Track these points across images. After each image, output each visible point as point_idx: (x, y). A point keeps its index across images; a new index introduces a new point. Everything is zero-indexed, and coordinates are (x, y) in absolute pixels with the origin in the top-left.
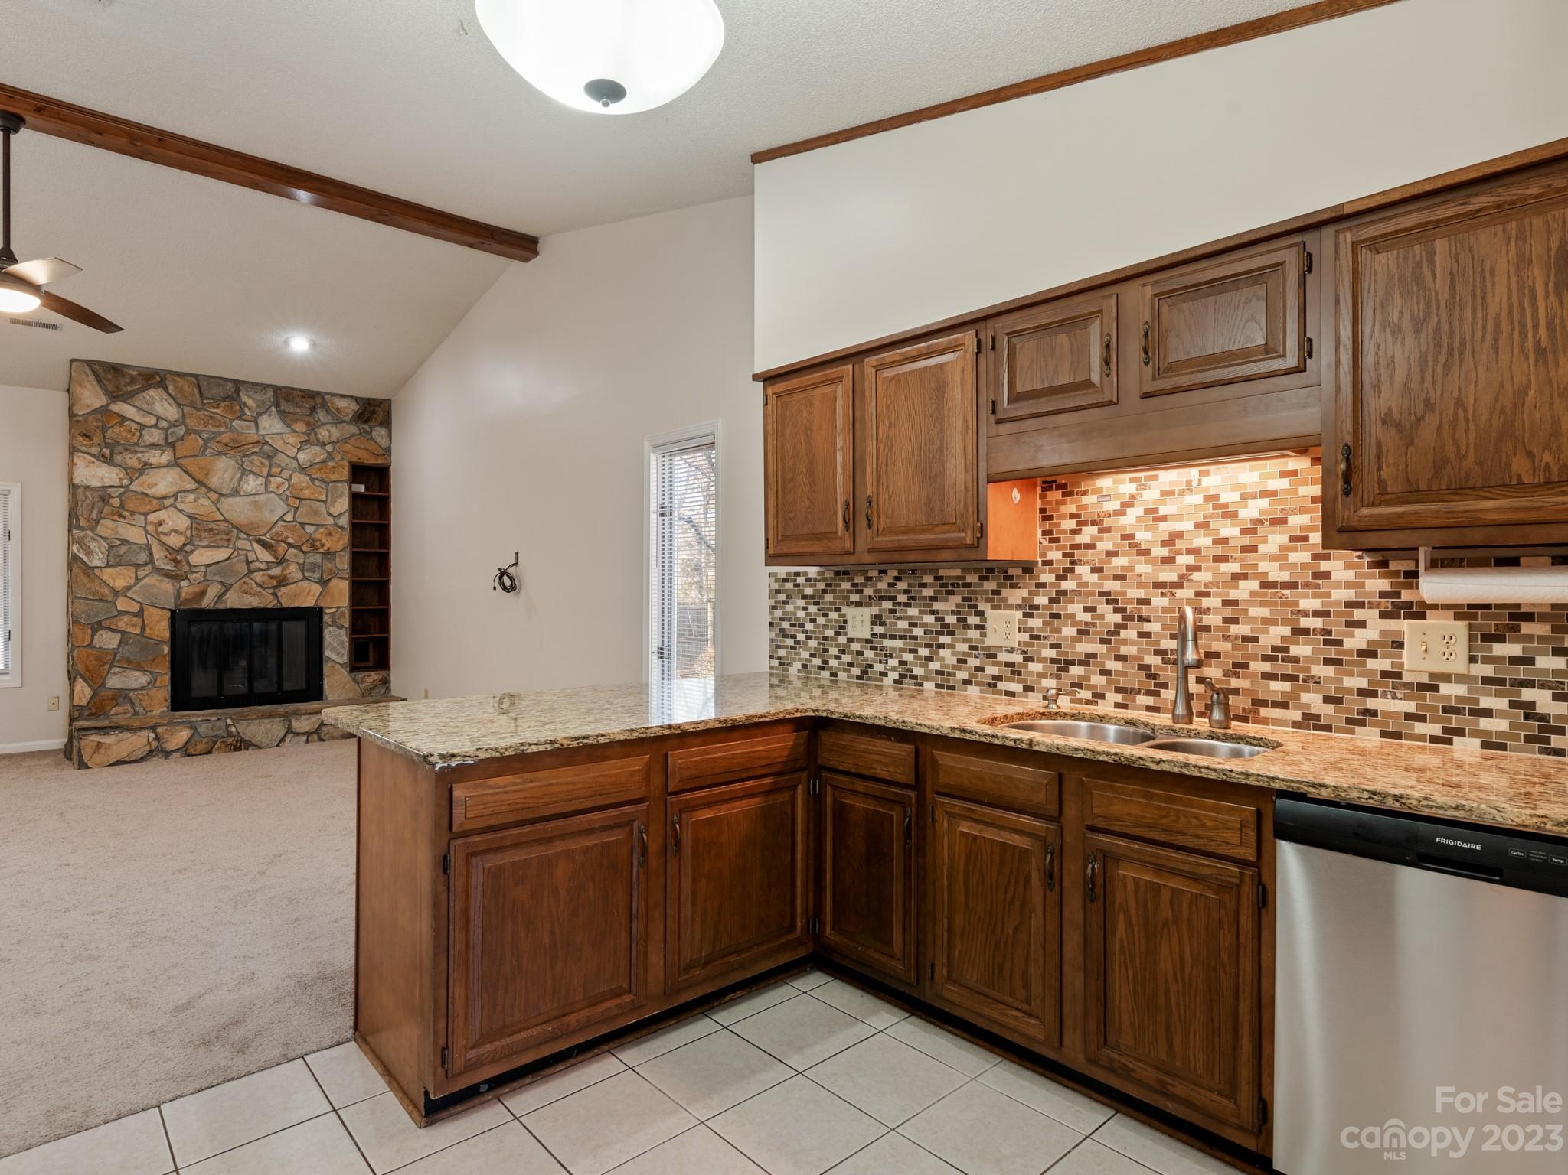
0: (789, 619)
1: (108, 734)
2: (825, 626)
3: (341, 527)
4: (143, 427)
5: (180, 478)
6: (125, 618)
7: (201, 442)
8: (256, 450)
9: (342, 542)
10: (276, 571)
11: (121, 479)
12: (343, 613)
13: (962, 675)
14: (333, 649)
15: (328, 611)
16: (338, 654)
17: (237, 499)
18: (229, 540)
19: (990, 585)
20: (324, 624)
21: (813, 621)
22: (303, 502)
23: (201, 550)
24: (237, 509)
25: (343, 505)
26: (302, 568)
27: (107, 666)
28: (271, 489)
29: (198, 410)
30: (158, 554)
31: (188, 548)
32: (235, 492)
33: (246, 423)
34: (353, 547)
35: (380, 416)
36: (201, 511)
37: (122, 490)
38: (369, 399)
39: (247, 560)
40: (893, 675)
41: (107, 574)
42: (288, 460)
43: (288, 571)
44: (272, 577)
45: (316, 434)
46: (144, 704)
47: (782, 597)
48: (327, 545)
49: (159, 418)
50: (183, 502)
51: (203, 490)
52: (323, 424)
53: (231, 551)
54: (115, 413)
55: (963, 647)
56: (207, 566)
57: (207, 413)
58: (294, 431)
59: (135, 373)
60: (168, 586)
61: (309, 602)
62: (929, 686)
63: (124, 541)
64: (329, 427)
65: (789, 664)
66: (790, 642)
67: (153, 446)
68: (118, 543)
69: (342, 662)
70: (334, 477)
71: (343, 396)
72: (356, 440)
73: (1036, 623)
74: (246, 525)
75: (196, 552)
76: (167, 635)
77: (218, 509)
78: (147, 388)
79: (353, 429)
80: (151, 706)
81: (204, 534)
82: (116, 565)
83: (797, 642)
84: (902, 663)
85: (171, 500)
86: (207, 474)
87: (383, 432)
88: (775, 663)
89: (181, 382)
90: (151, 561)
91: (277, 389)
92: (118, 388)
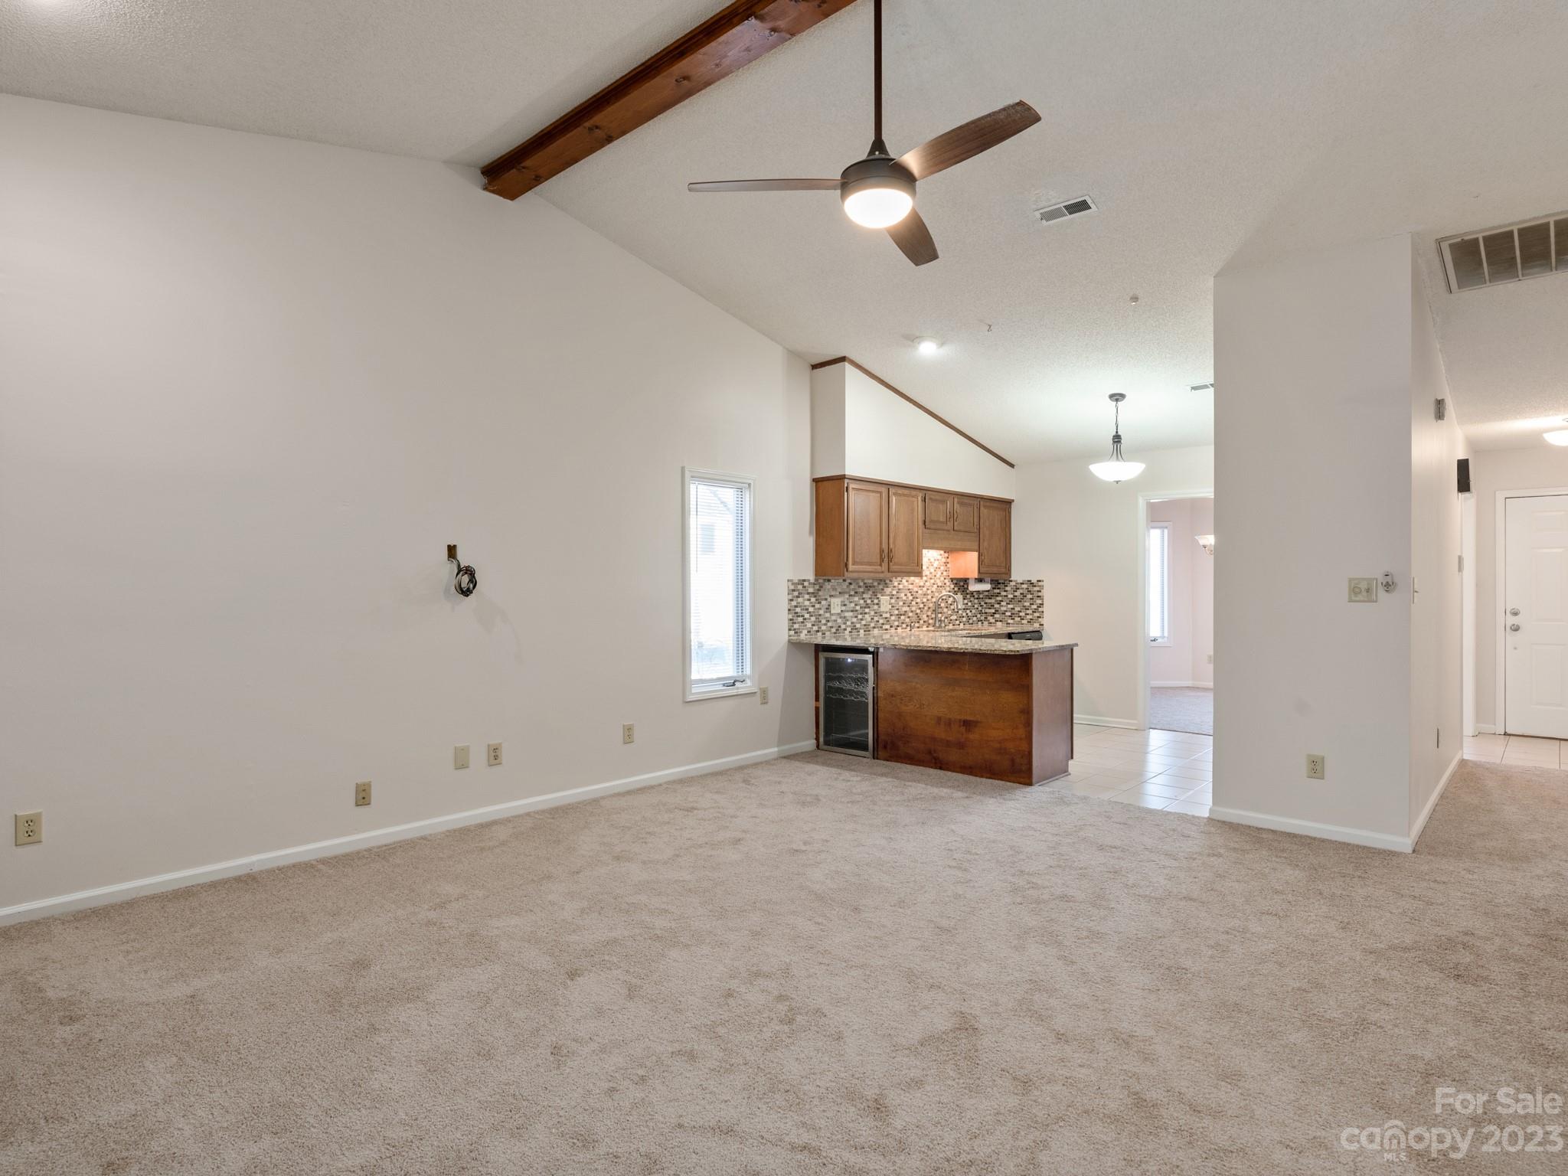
0: (800, 607)
2: (820, 609)
13: (872, 625)
19: (881, 587)
21: (813, 606)
40: (849, 629)
47: (796, 594)
55: (872, 613)
62: (862, 631)
65: (801, 632)
66: (800, 619)
73: (893, 601)
83: (805, 619)
84: (852, 623)
88: (792, 632)
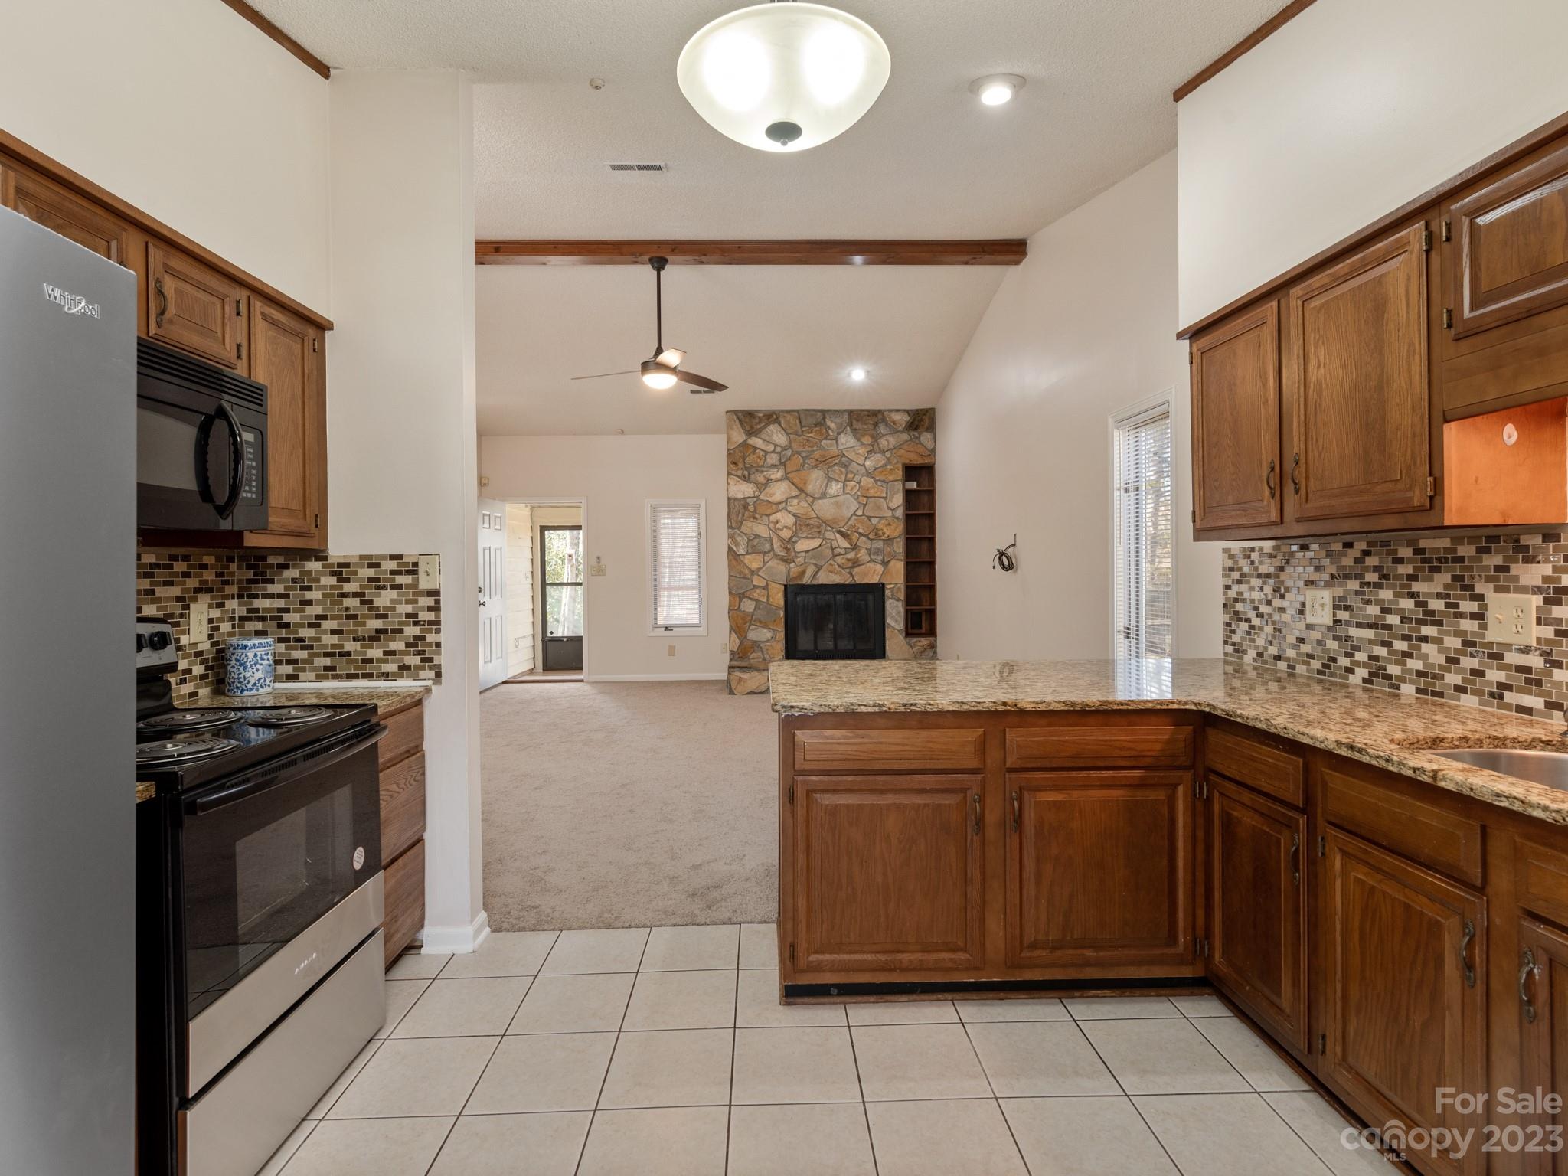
0: (1244, 601)
1: (745, 671)
2: (1282, 610)
3: (897, 518)
4: (766, 453)
5: (789, 486)
6: (758, 591)
7: (801, 460)
8: (837, 461)
9: (898, 530)
10: (851, 555)
11: (754, 492)
12: (899, 589)
13: (1453, 679)
14: (893, 618)
15: (888, 587)
16: (896, 621)
17: (824, 501)
18: (820, 532)
19: (1493, 560)
20: (886, 598)
21: (1269, 603)
22: (870, 500)
23: (803, 540)
24: (825, 508)
25: (898, 500)
26: (869, 552)
27: (748, 624)
28: (847, 492)
29: (800, 436)
30: (777, 544)
31: (794, 539)
32: (824, 496)
33: (830, 441)
34: (907, 534)
35: (927, 423)
36: (802, 511)
37: (755, 499)
38: (917, 410)
39: (832, 547)
40: (1362, 673)
41: (747, 559)
42: (860, 467)
43: (860, 555)
44: (848, 560)
45: (878, 444)
46: (770, 652)
47: (1236, 575)
48: (887, 533)
49: (776, 445)
50: (791, 506)
51: (804, 495)
52: (883, 435)
53: (821, 540)
54: (751, 445)
55: (1453, 643)
56: (807, 552)
57: (805, 438)
58: (863, 444)
59: (761, 415)
60: (782, 568)
61: (875, 580)
62: (1408, 689)
63: (757, 536)
64: (887, 437)
65: (1244, 652)
66: (1244, 626)
67: (773, 466)
68: (753, 537)
69: (899, 629)
70: (891, 478)
71: (897, 411)
72: (908, 445)
74: (831, 520)
75: (799, 542)
76: (782, 603)
77: (812, 509)
78: (768, 424)
79: (905, 437)
80: (773, 654)
81: (804, 528)
82: (753, 553)
83: (1252, 627)
84: (1373, 658)
85: (783, 505)
86: (805, 484)
87: (929, 436)
88: (1230, 649)
89: (789, 417)
90: (772, 549)
91: (850, 412)
92: (752, 427)
